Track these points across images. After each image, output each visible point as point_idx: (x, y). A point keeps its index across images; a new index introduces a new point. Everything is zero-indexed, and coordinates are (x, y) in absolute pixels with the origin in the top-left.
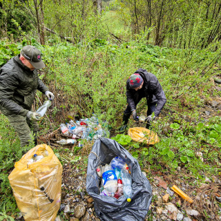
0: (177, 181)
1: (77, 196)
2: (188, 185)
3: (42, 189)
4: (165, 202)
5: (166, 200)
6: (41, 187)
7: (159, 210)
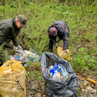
0: (89, 76)
1: (33, 91)
2: (95, 77)
3: (18, 82)
4: (85, 86)
5: (86, 85)
6: (17, 80)
7: (83, 90)
